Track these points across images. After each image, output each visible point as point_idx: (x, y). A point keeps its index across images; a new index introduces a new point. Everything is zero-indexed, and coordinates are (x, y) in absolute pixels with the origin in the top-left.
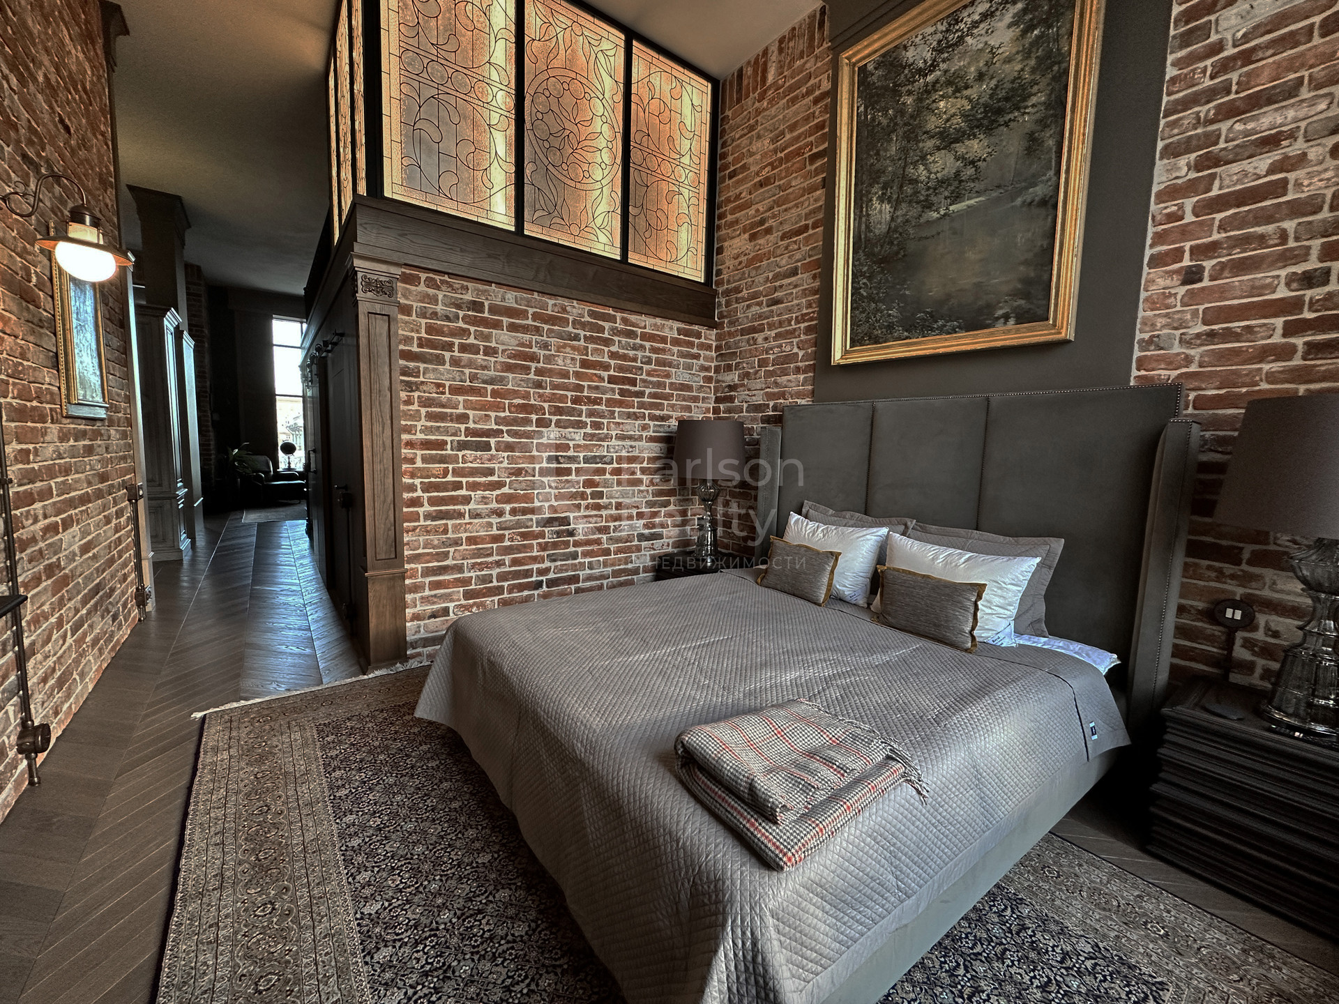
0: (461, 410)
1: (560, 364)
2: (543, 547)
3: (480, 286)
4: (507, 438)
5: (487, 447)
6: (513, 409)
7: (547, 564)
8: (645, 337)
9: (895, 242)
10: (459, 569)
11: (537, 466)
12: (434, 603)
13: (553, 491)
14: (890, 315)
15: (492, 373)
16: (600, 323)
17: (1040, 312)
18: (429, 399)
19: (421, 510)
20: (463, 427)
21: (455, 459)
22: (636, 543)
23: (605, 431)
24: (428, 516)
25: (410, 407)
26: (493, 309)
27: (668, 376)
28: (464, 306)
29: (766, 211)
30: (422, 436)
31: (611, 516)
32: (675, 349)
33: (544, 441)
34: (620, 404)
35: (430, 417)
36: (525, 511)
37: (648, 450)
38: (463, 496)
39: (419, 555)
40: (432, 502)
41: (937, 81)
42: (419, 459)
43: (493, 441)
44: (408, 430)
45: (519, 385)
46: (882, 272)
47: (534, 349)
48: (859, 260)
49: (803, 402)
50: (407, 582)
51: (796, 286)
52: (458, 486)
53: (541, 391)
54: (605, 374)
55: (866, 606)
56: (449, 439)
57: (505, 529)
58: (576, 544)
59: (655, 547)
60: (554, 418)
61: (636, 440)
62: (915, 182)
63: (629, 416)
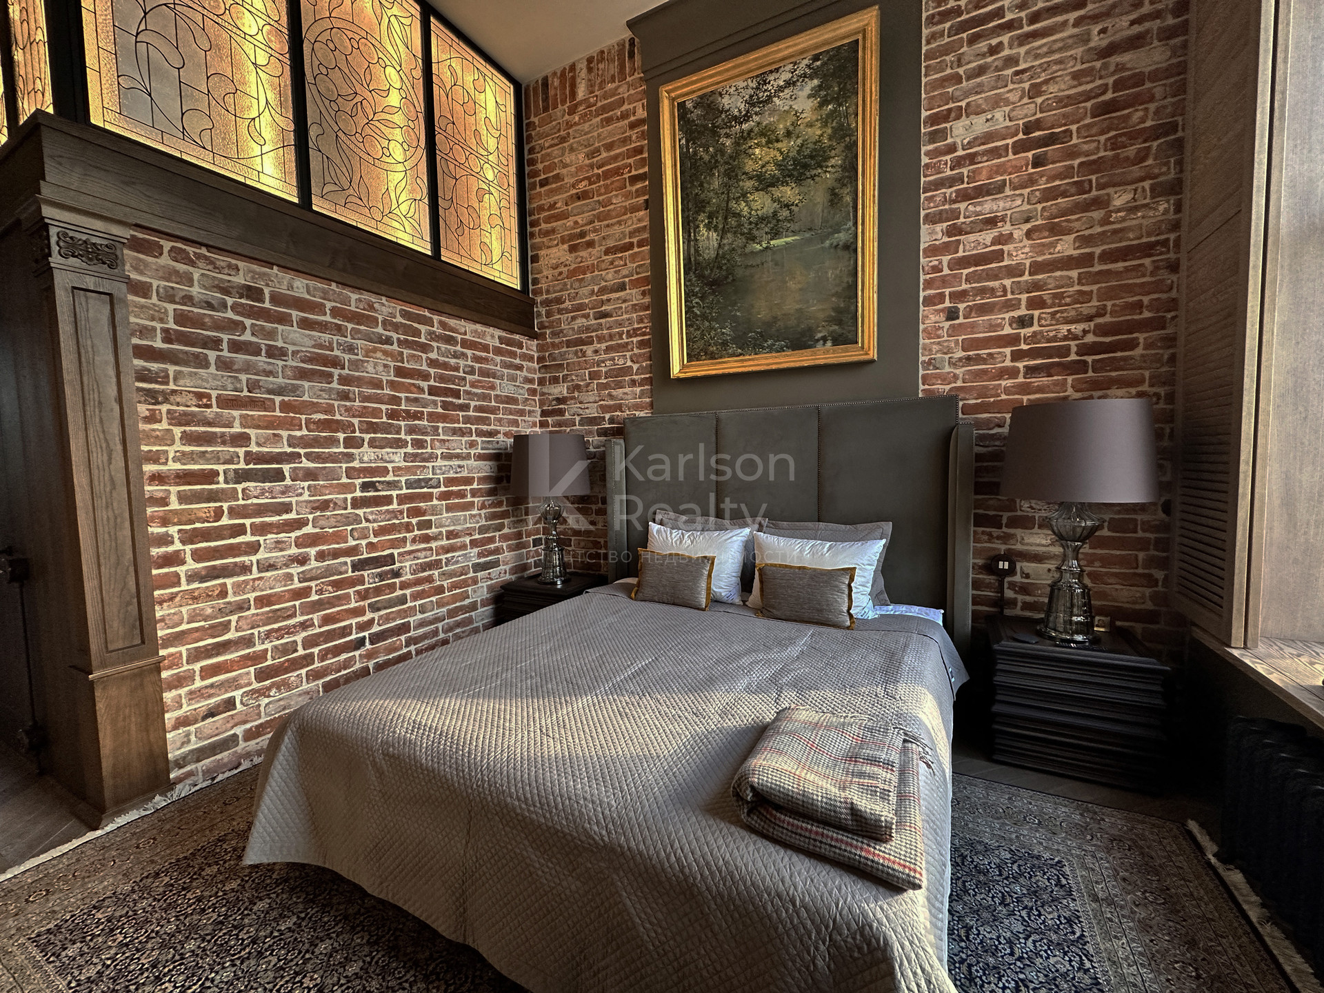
0: (237, 429)
1: (371, 370)
2: (363, 596)
3: (255, 267)
4: (306, 463)
5: (279, 476)
6: (312, 426)
7: (369, 616)
8: (465, 344)
9: (724, 268)
10: (248, 641)
11: (349, 496)
12: (210, 696)
13: (370, 525)
14: (723, 333)
15: (280, 380)
16: (416, 325)
17: (850, 336)
18: (185, 414)
19: (181, 570)
20: (241, 451)
21: (233, 495)
22: (471, 574)
23: (429, 450)
24: (193, 577)
25: (156, 426)
26: (275, 299)
27: (493, 388)
28: (234, 291)
29: (586, 225)
30: (178, 466)
31: (442, 547)
32: (498, 359)
33: (356, 464)
34: (444, 418)
35: (188, 438)
36: (336, 554)
37: (478, 469)
38: (247, 544)
39: (183, 632)
40: (198, 556)
41: (751, 131)
42: (173, 499)
43: (286, 468)
44: (154, 458)
45: (319, 397)
46: (714, 292)
47: (336, 353)
48: (690, 280)
49: (642, 414)
50: (164, 674)
51: (625, 301)
52: (239, 530)
53: (348, 404)
54: (424, 385)
55: (741, 603)
56: (220, 468)
57: (311, 579)
58: (404, 586)
59: (492, 576)
60: (367, 437)
61: (464, 459)
62: (738, 215)
63: (455, 432)
